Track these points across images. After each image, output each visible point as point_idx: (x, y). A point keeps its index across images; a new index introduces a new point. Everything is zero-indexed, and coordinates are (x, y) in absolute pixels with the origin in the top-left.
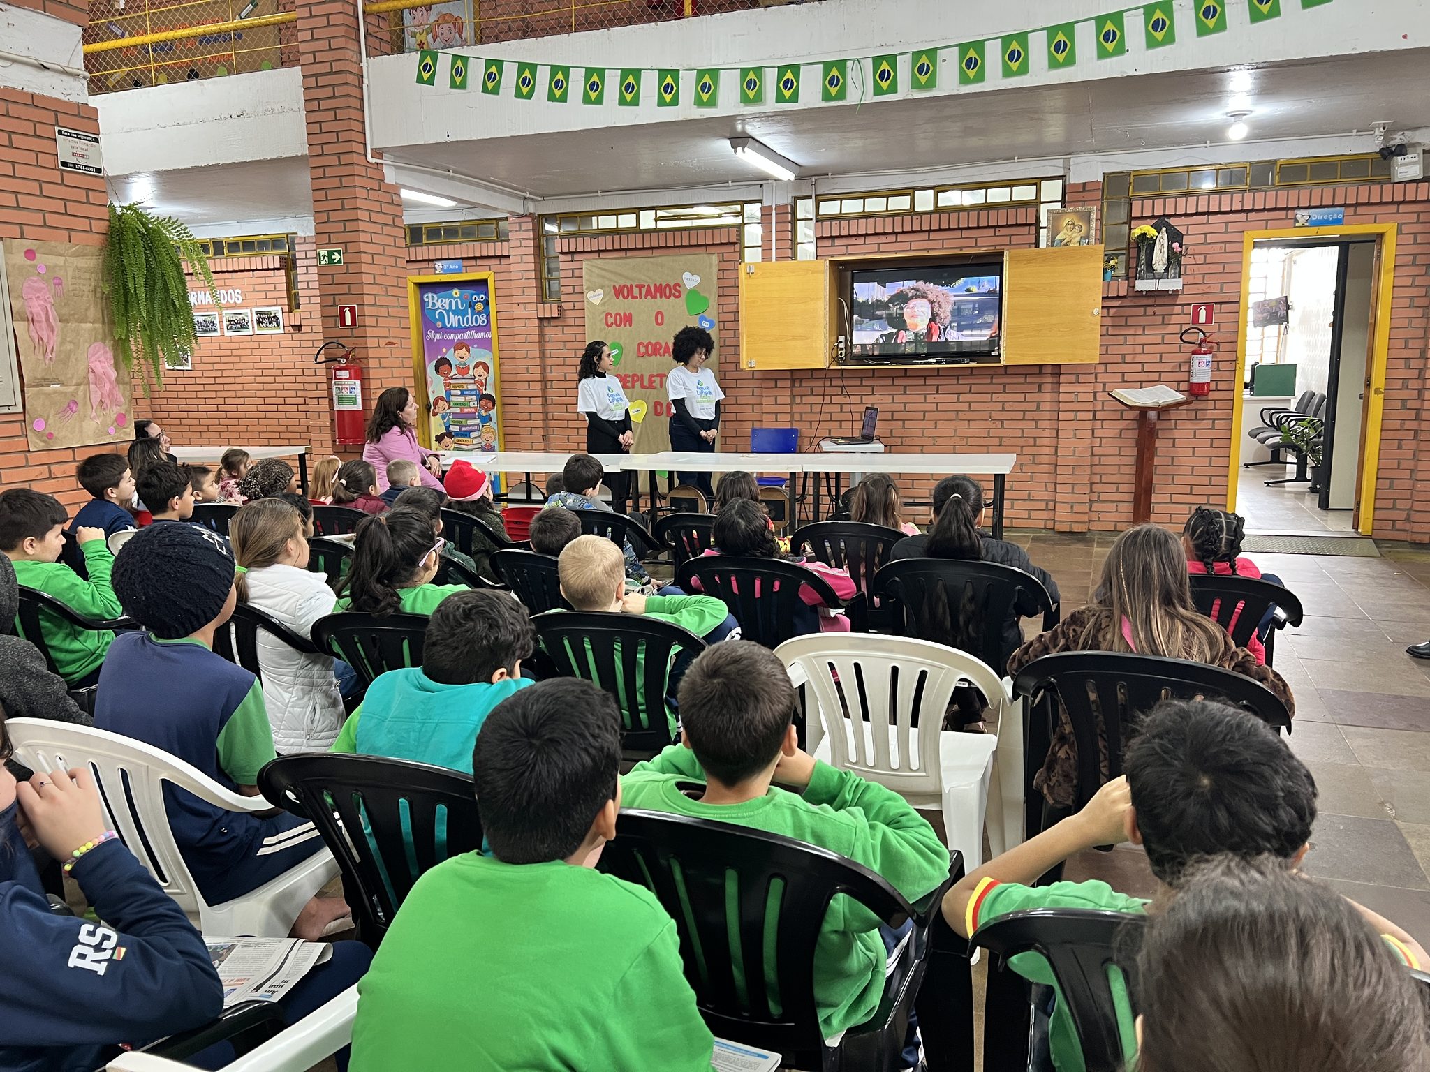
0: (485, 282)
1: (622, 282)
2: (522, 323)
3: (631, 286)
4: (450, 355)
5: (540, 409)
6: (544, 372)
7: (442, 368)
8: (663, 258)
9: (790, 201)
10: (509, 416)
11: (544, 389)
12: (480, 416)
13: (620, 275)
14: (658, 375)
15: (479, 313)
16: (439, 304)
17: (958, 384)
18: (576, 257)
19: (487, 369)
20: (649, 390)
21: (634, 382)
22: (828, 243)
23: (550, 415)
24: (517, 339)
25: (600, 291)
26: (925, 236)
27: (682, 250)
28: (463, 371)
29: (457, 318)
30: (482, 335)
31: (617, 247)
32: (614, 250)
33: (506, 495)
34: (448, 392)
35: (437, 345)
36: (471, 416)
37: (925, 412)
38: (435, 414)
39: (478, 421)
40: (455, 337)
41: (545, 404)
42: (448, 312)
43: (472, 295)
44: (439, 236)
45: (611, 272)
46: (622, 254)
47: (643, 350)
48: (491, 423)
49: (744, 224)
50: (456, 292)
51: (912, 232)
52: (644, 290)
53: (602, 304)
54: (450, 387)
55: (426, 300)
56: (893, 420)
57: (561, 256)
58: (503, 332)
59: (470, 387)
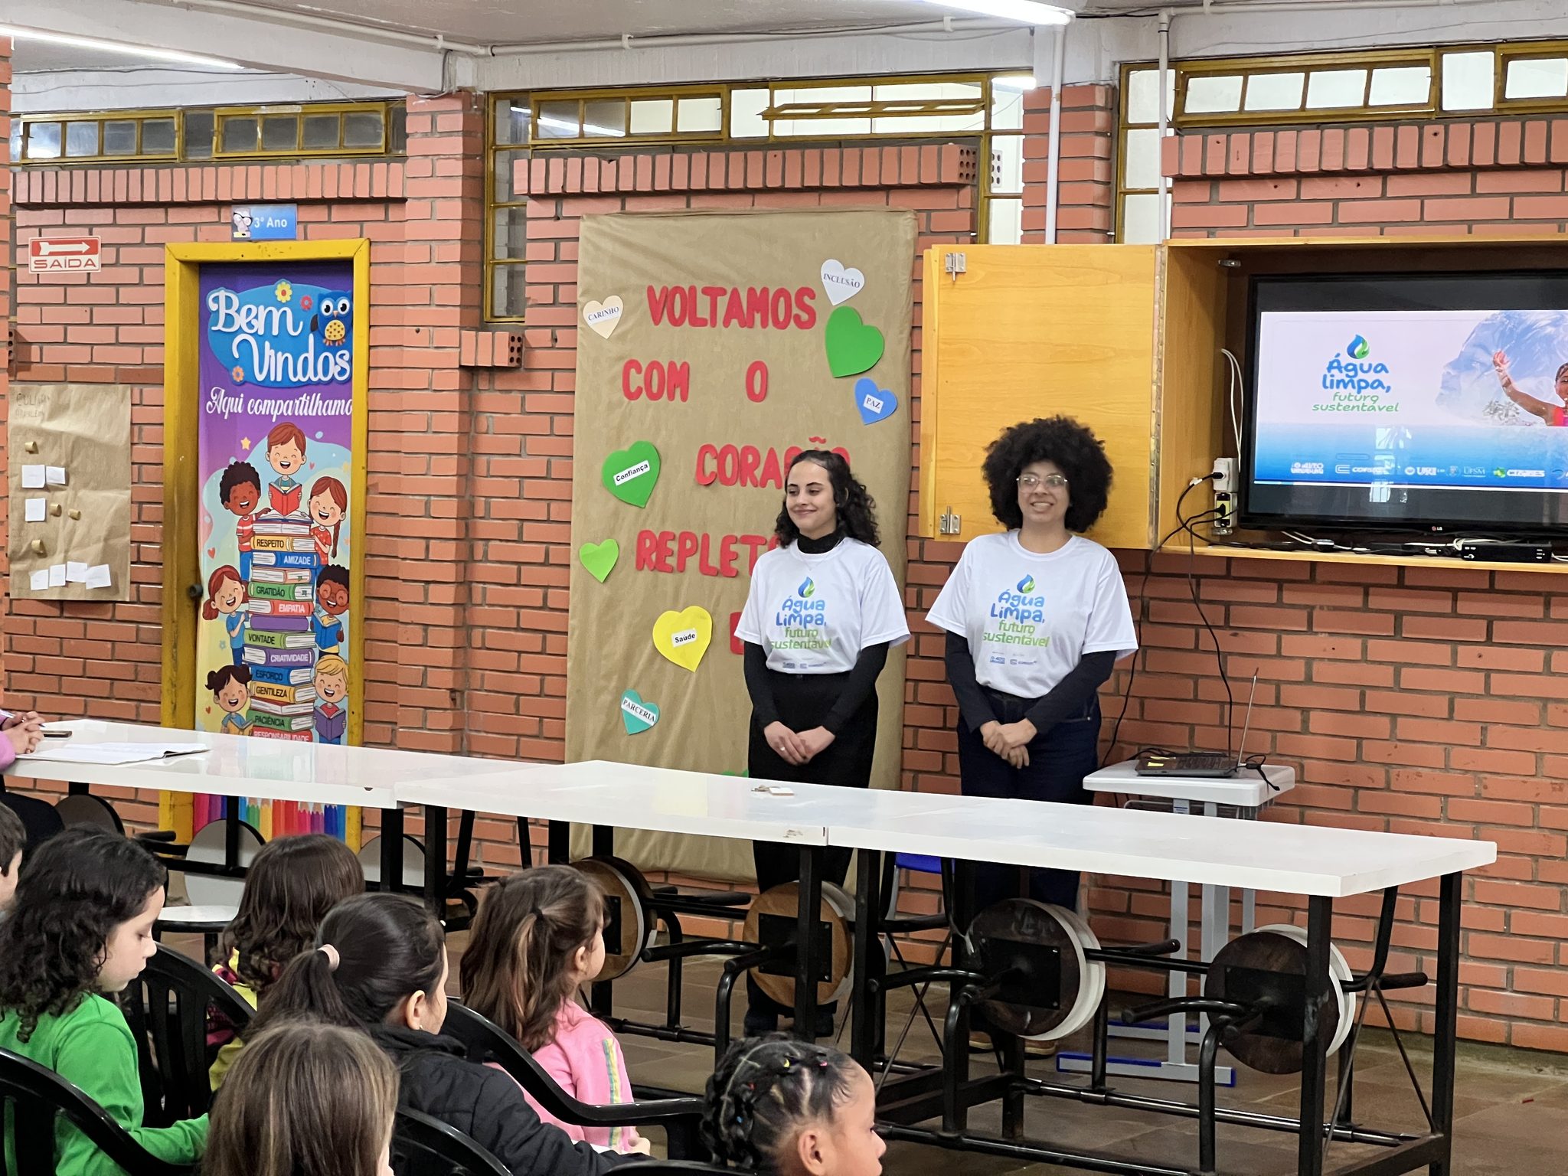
0: (343, 267)
1: (670, 279)
2: (420, 379)
3: (693, 289)
4: (258, 457)
5: (448, 616)
6: (467, 517)
7: (241, 490)
8: (777, 220)
9: (1107, 74)
10: (380, 630)
11: (465, 561)
12: (316, 627)
13: (665, 259)
14: (745, 540)
15: (334, 347)
16: (240, 321)
17: (1547, 618)
18: (569, 208)
19: (341, 499)
20: (720, 581)
21: (684, 554)
22: (1200, 193)
23: (477, 633)
24: (406, 422)
25: (615, 302)
26: (1462, 184)
27: (828, 200)
28: (286, 500)
29: (281, 358)
30: (337, 407)
31: (662, 185)
32: (655, 194)
33: (183, 850)
34: (246, 554)
35: (228, 428)
36: (294, 624)
37: (1452, 697)
38: (211, 614)
39: (309, 640)
40: (272, 408)
41: (462, 605)
42: (260, 339)
43: (322, 298)
44: (250, 138)
45: (645, 251)
46: (680, 204)
47: (711, 465)
48: (343, 648)
49: (989, 133)
50: (283, 289)
51: (1421, 171)
52: (723, 302)
53: (619, 337)
54: (253, 543)
55: (213, 307)
56: (1362, 711)
57: (531, 203)
58: (382, 400)
59: (301, 545)
